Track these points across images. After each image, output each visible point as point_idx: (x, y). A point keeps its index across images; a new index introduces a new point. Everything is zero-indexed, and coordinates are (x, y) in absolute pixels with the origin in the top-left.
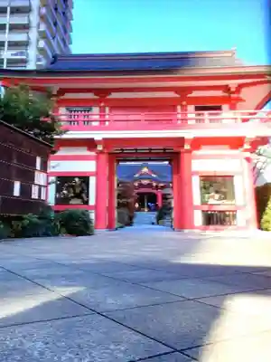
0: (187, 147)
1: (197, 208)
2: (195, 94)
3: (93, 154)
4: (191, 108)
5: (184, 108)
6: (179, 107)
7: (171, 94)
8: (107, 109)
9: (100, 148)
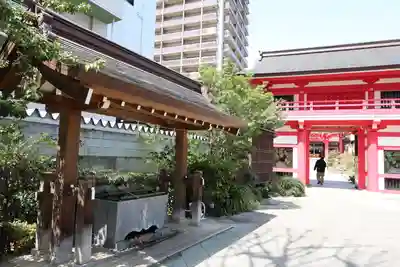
0: (374, 127)
1: (382, 176)
2: (382, 81)
3: (295, 130)
4: (377, 94)
5: (371, 96)
6: (367, 93)
7: (360, 82)
8: (305, 96)
9: (301, 127)
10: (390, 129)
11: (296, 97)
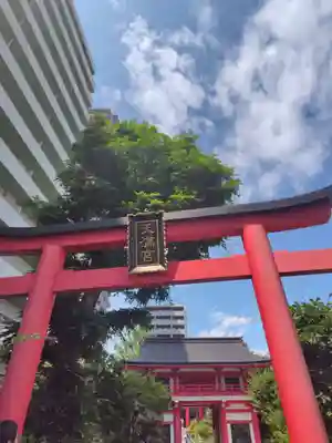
0: (223, 405)
2: (225, 370)
3: (172, 409)
4: (223, 381)
5: (220, 381)
6: (217, 379)
7: (212, 370)
8: (178, 381)
9: (176, 406)
10: (233, 407)
11: (172, 381)
